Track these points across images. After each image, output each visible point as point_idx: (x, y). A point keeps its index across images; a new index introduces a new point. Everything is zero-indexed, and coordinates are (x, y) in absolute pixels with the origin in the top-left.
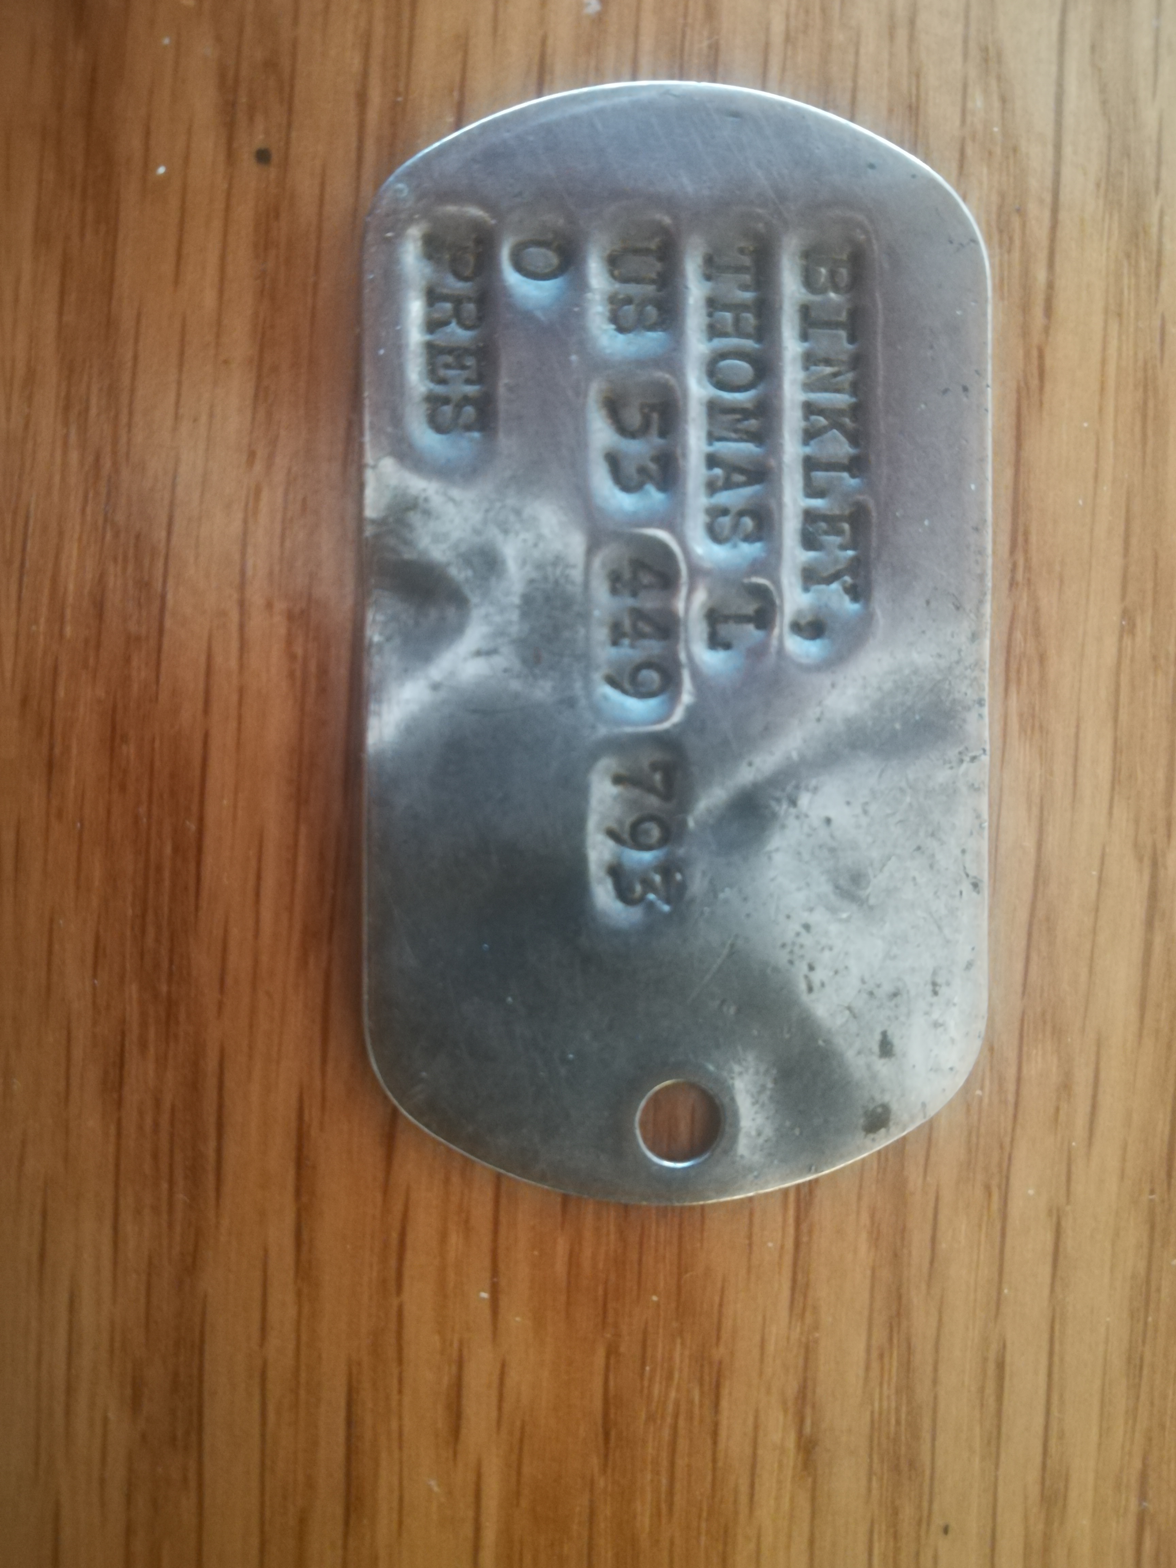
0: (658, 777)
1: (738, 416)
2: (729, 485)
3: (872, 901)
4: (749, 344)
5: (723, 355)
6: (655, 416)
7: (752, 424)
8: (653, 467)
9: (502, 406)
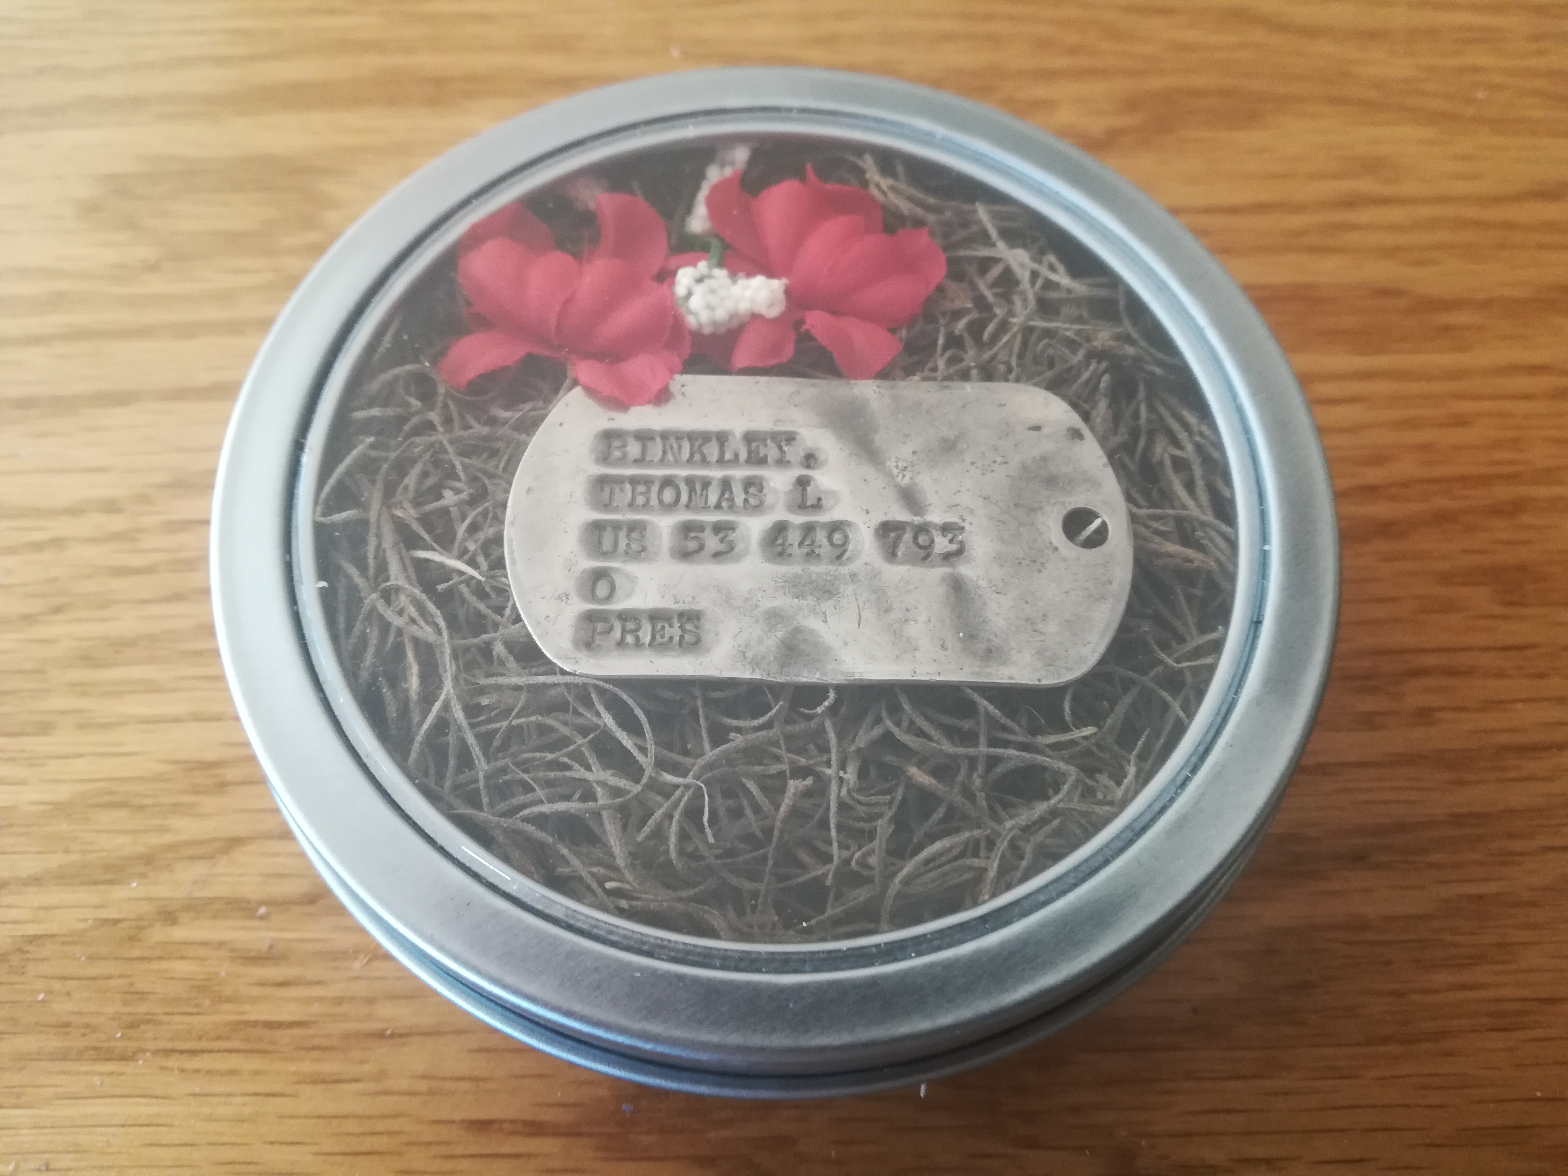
0: (893, 535)
1: (693, 494)
2: (731, 500)
3: (957, 433)
4: (655, 489)
5: (661, 501)
6: (692, 535)
7: (698, 487)
8: (721, 535)
9: (687, 607)
